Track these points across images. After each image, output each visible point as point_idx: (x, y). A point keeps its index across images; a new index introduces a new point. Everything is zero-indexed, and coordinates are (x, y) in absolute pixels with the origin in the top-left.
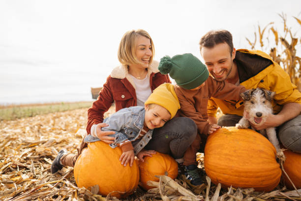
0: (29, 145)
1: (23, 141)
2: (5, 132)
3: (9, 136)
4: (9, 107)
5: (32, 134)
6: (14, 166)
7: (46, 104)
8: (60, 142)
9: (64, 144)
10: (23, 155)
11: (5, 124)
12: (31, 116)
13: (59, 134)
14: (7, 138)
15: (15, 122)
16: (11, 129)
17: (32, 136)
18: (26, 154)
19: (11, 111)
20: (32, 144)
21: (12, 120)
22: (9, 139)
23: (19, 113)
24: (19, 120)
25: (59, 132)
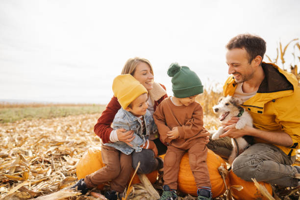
0: (56, 144)
1: (52, 140)
2: (41, 130)
3: (43, 134)
4: (48, 105)
5: (61, 133)
6: (40, 160)
7: (79, 105)
8: (80, 144)
9: (82, 145)
10: (48, 152)
11: (42, 122)
12: (64, 116)
13: (82, 136)
14: (41, 136)
15: (51, 120)
16: (46, 127)
17: (61, 136)
18: (50, 152)
19: (49, 109)
20: (58, 142)
21: (48, 118)
22: (43, 136)
23: (55, 112)
24: (54, 119)
25: (82, 133)
